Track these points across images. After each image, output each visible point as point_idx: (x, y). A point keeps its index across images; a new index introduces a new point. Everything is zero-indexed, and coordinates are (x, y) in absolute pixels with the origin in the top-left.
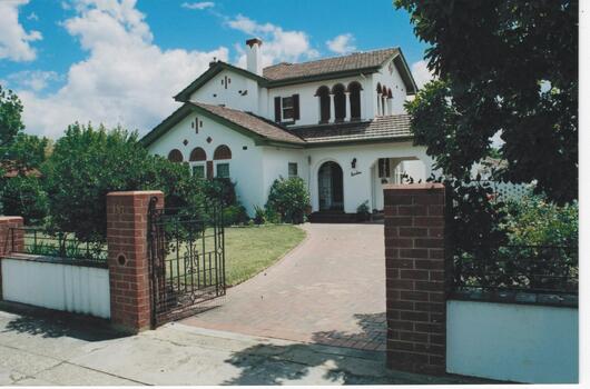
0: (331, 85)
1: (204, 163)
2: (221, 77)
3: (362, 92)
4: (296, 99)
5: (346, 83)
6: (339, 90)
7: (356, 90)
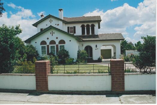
0: (85, 24)
1: (55, 45)
2: (49, 19)
3: (95, 27)
4: (75, 27)
5: (90, 24)
6: (88, 26)
7: (93, 26)
